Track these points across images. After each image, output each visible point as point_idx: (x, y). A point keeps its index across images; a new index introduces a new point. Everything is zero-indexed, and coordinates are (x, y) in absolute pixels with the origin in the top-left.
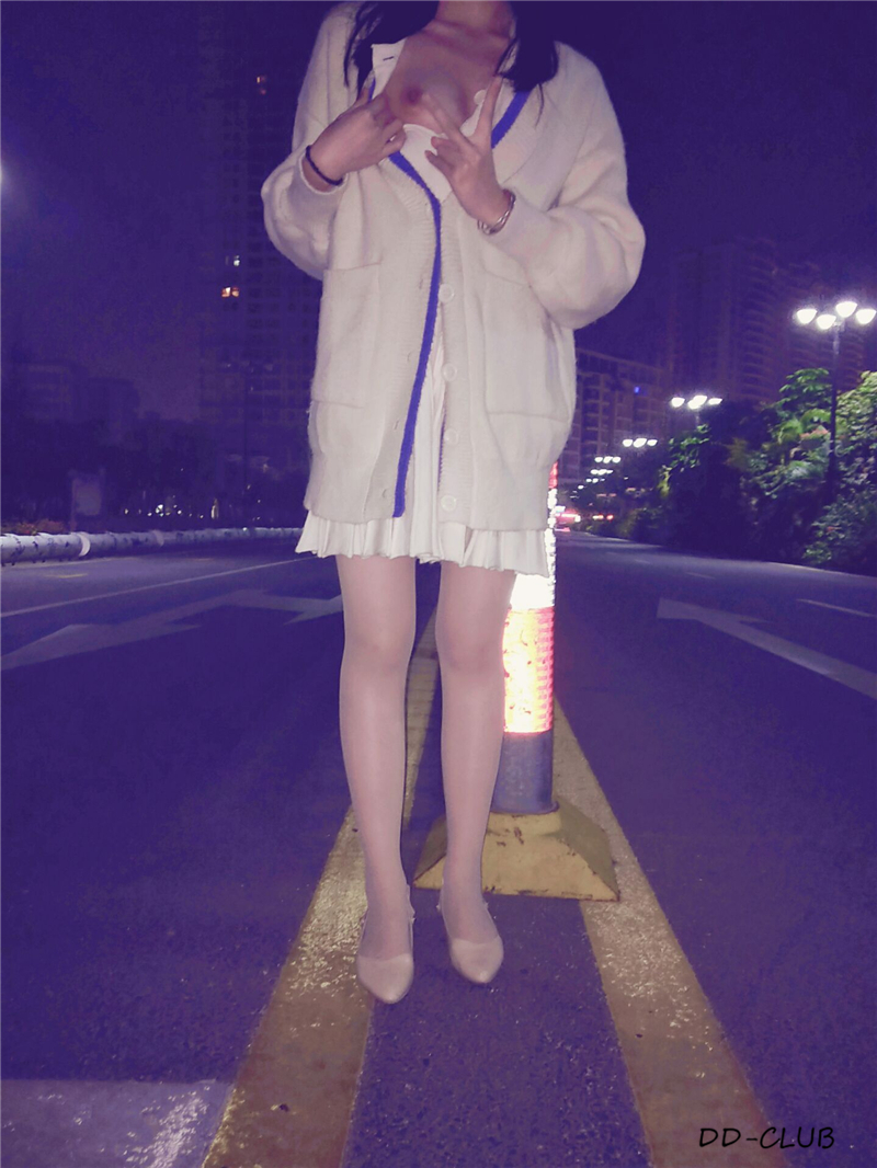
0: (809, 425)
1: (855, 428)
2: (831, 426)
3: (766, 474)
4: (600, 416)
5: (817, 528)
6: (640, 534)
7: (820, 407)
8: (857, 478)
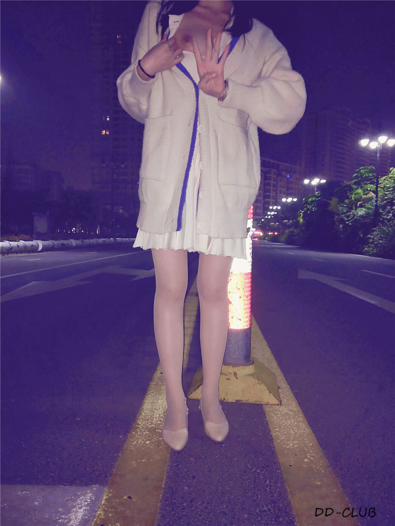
0: (366, 192)
1: (387, 193)
2: (376, 192)
3: (347, 214)
4: (272, 188)
5: (370, 238)
6: (290, 241)
7: (371, 184)
8: (388, 216)
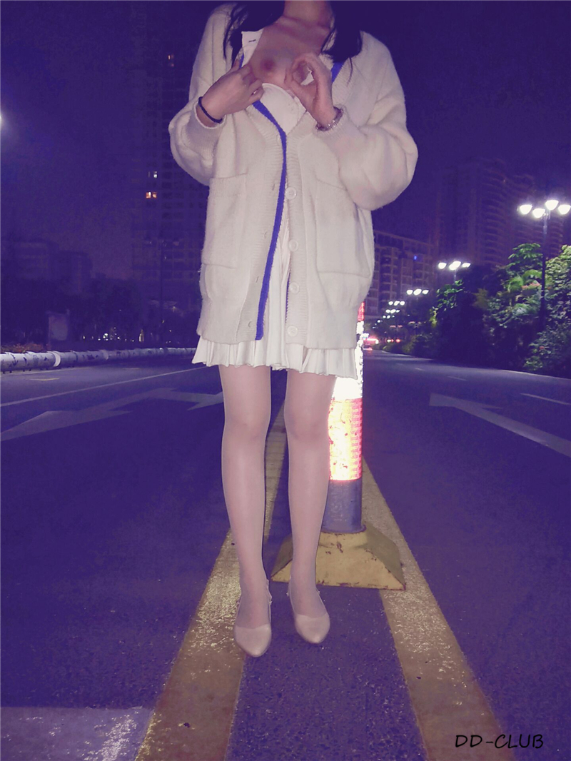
0: (528, 280)
1: (558, 282)
2: (542, 281)
3: (500, 312)
4: (391, 275)
5: (533, 347)
6: (418, 351)
7: (534, 268)
8: (559, 315)
